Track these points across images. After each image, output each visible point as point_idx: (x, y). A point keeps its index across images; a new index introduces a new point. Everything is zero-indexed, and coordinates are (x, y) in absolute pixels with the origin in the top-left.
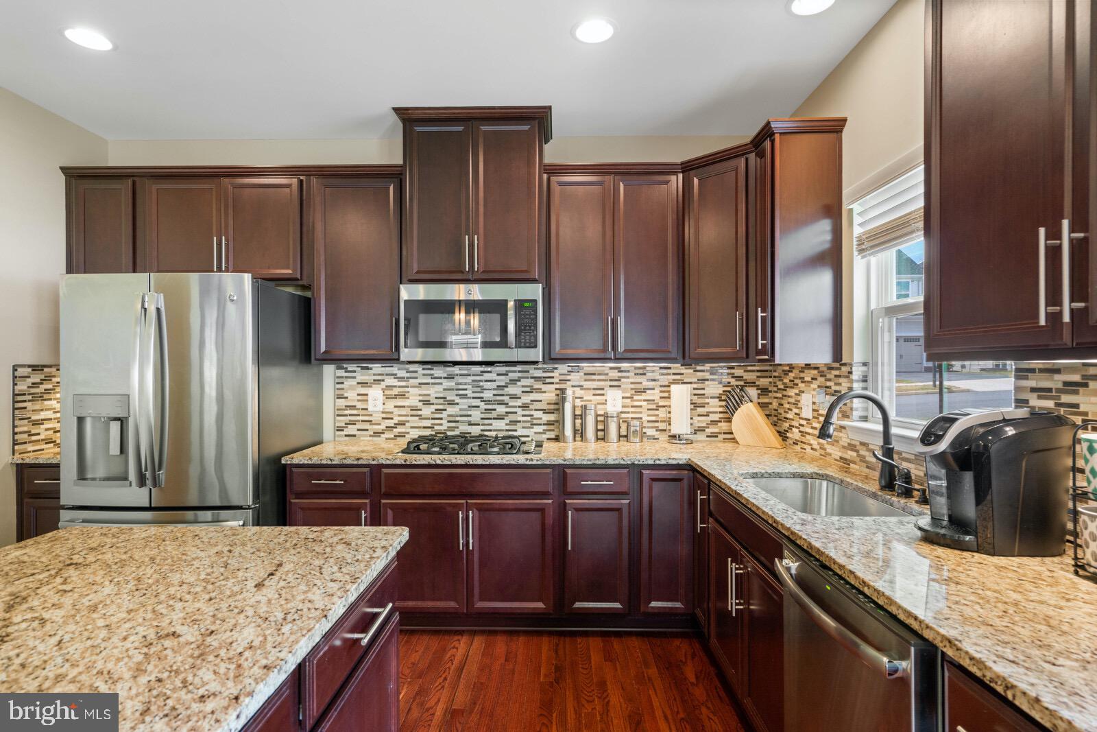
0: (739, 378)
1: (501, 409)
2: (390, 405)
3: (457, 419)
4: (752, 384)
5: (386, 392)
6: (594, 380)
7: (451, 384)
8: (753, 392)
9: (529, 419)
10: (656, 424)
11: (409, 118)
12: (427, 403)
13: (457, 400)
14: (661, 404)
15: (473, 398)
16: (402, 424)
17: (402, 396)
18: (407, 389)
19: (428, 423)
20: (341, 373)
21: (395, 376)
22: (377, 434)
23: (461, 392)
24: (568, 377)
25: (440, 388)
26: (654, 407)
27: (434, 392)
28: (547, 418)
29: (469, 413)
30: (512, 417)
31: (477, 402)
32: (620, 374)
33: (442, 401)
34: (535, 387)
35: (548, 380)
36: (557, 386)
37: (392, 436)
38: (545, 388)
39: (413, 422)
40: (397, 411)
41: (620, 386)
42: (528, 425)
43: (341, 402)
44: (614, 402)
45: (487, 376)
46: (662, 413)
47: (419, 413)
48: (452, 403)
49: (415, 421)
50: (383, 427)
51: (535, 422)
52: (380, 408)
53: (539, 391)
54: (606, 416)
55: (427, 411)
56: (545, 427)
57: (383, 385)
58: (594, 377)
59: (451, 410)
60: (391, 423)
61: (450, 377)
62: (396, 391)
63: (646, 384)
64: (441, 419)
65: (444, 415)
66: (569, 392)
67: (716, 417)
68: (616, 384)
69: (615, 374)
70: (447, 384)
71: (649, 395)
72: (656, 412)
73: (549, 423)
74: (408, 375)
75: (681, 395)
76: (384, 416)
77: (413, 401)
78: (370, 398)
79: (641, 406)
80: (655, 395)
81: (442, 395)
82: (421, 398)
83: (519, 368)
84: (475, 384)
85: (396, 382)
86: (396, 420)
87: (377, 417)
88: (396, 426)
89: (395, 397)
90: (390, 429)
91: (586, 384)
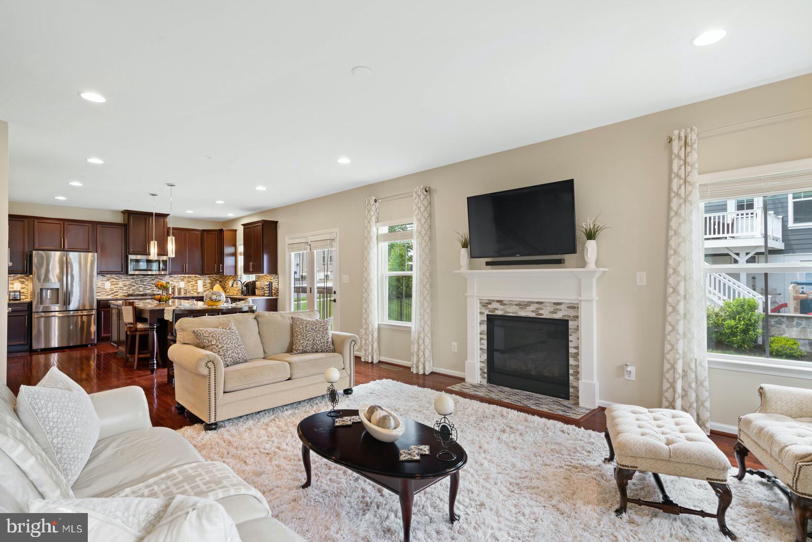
0: (214, 279)
1: (149, 287)
2: (113, 287)
3: (135, 290)
4: (218, 280)
5: (111, 283)
6: (177, 279)
7: (133, 280)
8: (218, 282)
10: (193, 290)
12: (125, 286)
13: (135, 285)
14: (195, 285)
16: (117, 292)
17: (117, 284)
18: (118, 282)
19: (126, 292)
21: (115, 278)
22: (108, 295)
23: (136, 283)
24: (170, 279)
25: (130, 282)
26: (193, 286)
27: (127, 283)
29: (139, 288)
30: (153, 289)
31: (142, 285)
32: (184, 278)
37: (113, 295)
40: (115, 288)
44: (182, 285)
45: (145, 278)
46: (195, 287)
47: (123, 289)
48: (134, 286)
49: (121, 291)
50: (110, 293)
52: (109, 287)
54: (180, 288)
55: (125, 288)
57: (110, 281)
59: (133, 288)
60: (113, 292)
61: (133, 279)
62: (114, 283)
63: (191, 280)
65: (131, 289)
67: (209, 288)
68: (183, 280)
69: (182, 278)
70: (131, 280)
71: (191, 283)
75: (200, 283)
76: (110, 290)
77: (121, 284)
78: (106, 285)
79: (189, 286)
80: (193, 283)
81: (130, 284)
82: (123, 285)
83: (154, 276)
84: (141, 281)
85: (115, 280)
86: (115, 291)
87: (108, 290)
88: (115, 292)
89: (115, 284)
90: (112, 293)
91: (174, 280)
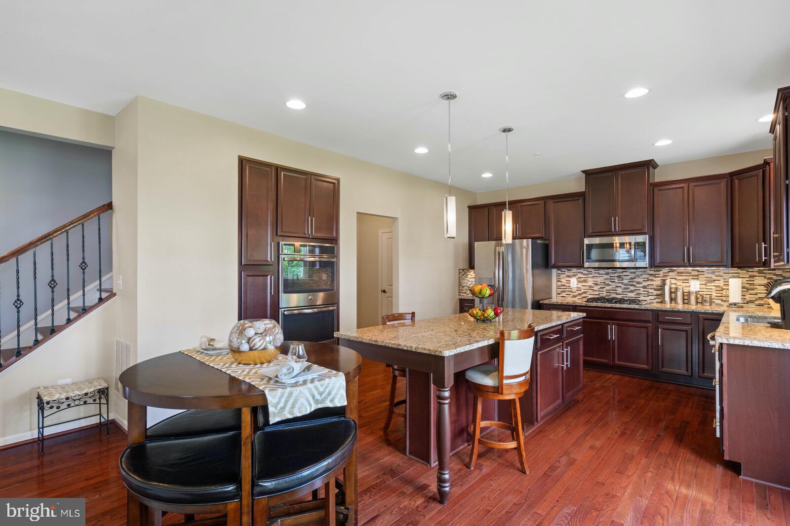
1: (632, 288)
2: (580, 285)
3: (610, 291)
5: (578, 280)
6: (683, 276)
7: (608, 277)
9: (646, 293)
10: (722, 298)
11: (588, 173)
12: (596, 284)
13: (610, 283)
14: (724, 288)
15: (618, 283)
16: (585, 293)
17: (585, 281)
18: (587, 279)
19: (597, 293)
20: (559, 272)
21: (582, 273)
22: (574, 296)
23: (612, 280)
24: (668, 274)
25: (602, 278)
26: (720, 289)
27: (599, 280)
28: (655, 292)
29: (616, 289)
30: (638, 292)
31: (620, 285)
32: (698, 273)
33: (603, 284)
34: (650, 278)
35: (656, 276)
36: (662, 278)
37: (581, 297)
38: (655, 279)
39: (590, 292)
40: (583, 288)
41: (698, 279)
42: (646, 295)
43: (559, 283)
44: (695, 286)
45: (625, 274)
46: (724, 292)
47: (593, 288)
48: (608, 285)
49: (591, 292)
50: (577, 294)
51: (650, 294)
52: (576, 286)
53: (652, 280)
54: (689, 293)
55: (596, 288)
56: (655, 297)
57: (577, 277)
58: (682, 274)
59: (608, 288)
60: (580, 292)
61: (607, 274)
62: (582, 279)
63: (714, 278)
64: (603, 291)
65: (604, 289)
66: (668, 282)
68: (696, 277)
69: (696, 273)
70: (605, 277)
71: (717, 283)
72: (721, 292)
73: (657, 295)
74: (588, 273)
75: (736, 284)
76: (577, 289)
77: (590, 282)
78: (571, 282)
79: (712, 289)
80: (720, 283)
81: (603, 281)
82: (594, 282)
83: (642, 270)
84: (619, 277)
85: (582, 276)
86: (583, 291)
87: (574, 290)
88: (583, 293)
89: (582, 282)
90: (580, 294)
91: (678, 278)
